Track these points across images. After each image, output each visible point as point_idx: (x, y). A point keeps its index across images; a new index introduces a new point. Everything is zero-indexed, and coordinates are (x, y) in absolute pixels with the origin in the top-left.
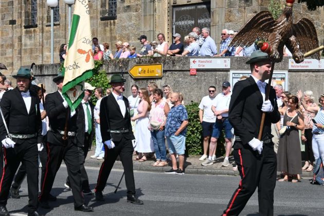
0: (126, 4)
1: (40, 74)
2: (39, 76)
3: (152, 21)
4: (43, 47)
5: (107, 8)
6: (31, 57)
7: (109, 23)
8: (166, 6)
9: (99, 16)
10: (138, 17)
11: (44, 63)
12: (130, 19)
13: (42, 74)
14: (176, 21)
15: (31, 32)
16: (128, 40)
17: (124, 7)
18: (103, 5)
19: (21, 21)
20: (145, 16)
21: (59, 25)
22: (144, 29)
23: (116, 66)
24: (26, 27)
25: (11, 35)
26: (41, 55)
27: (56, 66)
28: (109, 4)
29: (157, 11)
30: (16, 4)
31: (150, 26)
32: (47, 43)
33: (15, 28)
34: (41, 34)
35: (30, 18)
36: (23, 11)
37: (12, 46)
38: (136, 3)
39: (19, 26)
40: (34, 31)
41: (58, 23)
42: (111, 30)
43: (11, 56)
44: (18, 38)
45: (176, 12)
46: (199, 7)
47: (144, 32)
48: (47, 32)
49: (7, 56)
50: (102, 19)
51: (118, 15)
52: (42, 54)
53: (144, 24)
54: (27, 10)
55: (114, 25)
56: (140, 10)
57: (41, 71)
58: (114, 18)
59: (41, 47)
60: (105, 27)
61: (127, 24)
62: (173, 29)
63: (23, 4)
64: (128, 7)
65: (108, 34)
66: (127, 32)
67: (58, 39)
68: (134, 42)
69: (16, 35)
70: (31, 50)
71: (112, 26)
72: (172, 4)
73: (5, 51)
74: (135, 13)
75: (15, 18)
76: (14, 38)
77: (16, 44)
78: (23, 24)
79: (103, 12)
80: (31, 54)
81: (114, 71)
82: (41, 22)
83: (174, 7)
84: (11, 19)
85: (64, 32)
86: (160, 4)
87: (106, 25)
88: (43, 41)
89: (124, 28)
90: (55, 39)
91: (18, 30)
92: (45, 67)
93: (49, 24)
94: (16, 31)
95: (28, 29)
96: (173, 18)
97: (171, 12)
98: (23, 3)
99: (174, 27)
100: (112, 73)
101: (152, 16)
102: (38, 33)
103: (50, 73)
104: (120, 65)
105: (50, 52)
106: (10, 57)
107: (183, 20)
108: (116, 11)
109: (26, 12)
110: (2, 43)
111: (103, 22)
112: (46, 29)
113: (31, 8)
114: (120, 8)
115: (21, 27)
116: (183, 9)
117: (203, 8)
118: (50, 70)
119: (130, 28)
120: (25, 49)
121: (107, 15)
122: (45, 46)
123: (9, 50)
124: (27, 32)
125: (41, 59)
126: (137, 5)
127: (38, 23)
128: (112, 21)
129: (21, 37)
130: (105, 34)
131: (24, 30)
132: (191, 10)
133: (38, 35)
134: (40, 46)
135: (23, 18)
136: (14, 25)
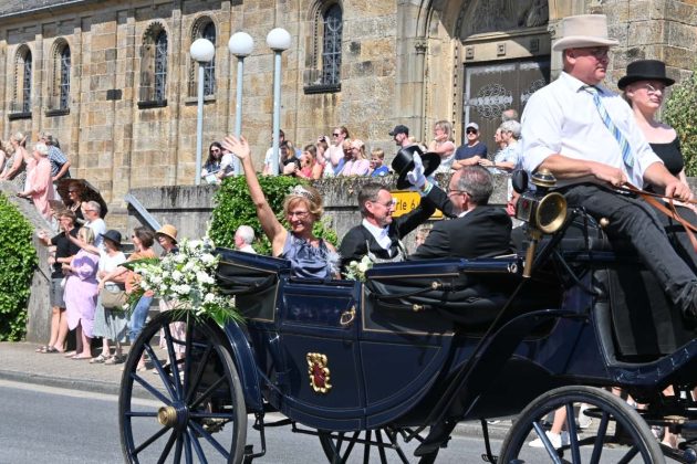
0: (362, 59)
1: (171, 207)
2: (170, 210)
3: (419, 95)
4: (177, 149)
5: (320, 67)
6: (151, 169)
7: (323, 101)
8: (451, 63)
9: (302, 85)
10: (389, 86)
11: (178, 184)
12: (371, 90)
13: (177, 206)
14: (471, 97)
15: (152, 116)
16: (366, 136)
17: (358, 65)
18: (311, 61)
19: (133, 92)
20: (402, 84)
21: (214, 101)
22: (402, 115)
23: (340, 193)
24: (142, 106)
25: (109, 123)
26: (173, 166)
27: (207, 191)
28: (324, 57)
29: (430, 74)
30: (122, 54)
31: (414, 107)
32: (187, 140)
33: (120, 107)
34: (174, 121)
35: (152, 86)
36: (137, 72)
37: (111, 145)
38: (385, 55)
39: (129, 104)
40: (160, 113)
41: (211, 97)
42: (326, 114)
43: (108, 166)
44: (125, 129)
45: (473, 76)
46: (524, 66)
47: (400, 119)
48: (188, 117)
49: (100, 167)
50: (308, 91)
51: (344, 83)
52: (176, 164)
53: (402, 101)
54: (147, 69)
55: (334, 104)
56: (394, 72)
57: (174, 200)
58: (335, 89)
59: (173, 149)
60: (314, 108)
61: (363, 101)
62: (464, 114)
63: (138, 57)
64: (367, 64)
65: (320, 125)
66: (364, 120)
67: (211, 133)
68: (378, 140)
69: (121, 123)
70: (152, 154)
71: (330, 107)
72: (464, 60)
73: (97, 155)
74: (381, 79)
75: (120, 85)
76: (116, 127)
77: (120, 143)
78: (137, 100)
79: (310, 76)
80: (152, 163)
81: (334, 204)
82: (175, 95)
83: (467, 65)
84: (111, 88)
85: (224, 118)
86: (438, 58)
87: (316, 104)
88: (177, 135)
89: (357, 110)
90: (205, 133)
91: (126, 111)
92: (182, 191)
93: (192, 99)
94: (122, 115)
95: (147, 110)
96: (464, 91)
97: (461, 76)
98: (137, 53)
99: (467, 109)
100: (331, 208)
101: (419, 86)
102: (168, 119)
103: (194, 206)
104: (351, 191)
105: (195, 159)
106: (106, 170)
107: (488, 94)
108: (338, 73)
109: (144, 74)
110: (91, 140)
111: (310, 96)
112: (186, 109)
113: (154, 65)
114: (348, 67)
115: (132, 105)
116: (487, 70)
117: (533, 70)
118: (194, 197)
119: (369, 110)
120: (138, 154)
121: (318, 82)
122: (184, 148)
123: (105, 155)
124: (143, 117)
125: (172, 175)
126: (387, 60)
127: (167, 97)
128: (330, 96)
129: (131, 126)
130: (314, 123)
131: (138, 112)
132: (507, 73)
133: (169, 123)
134: (170, 146)
135: (138, 86)
136: (117, 101)
